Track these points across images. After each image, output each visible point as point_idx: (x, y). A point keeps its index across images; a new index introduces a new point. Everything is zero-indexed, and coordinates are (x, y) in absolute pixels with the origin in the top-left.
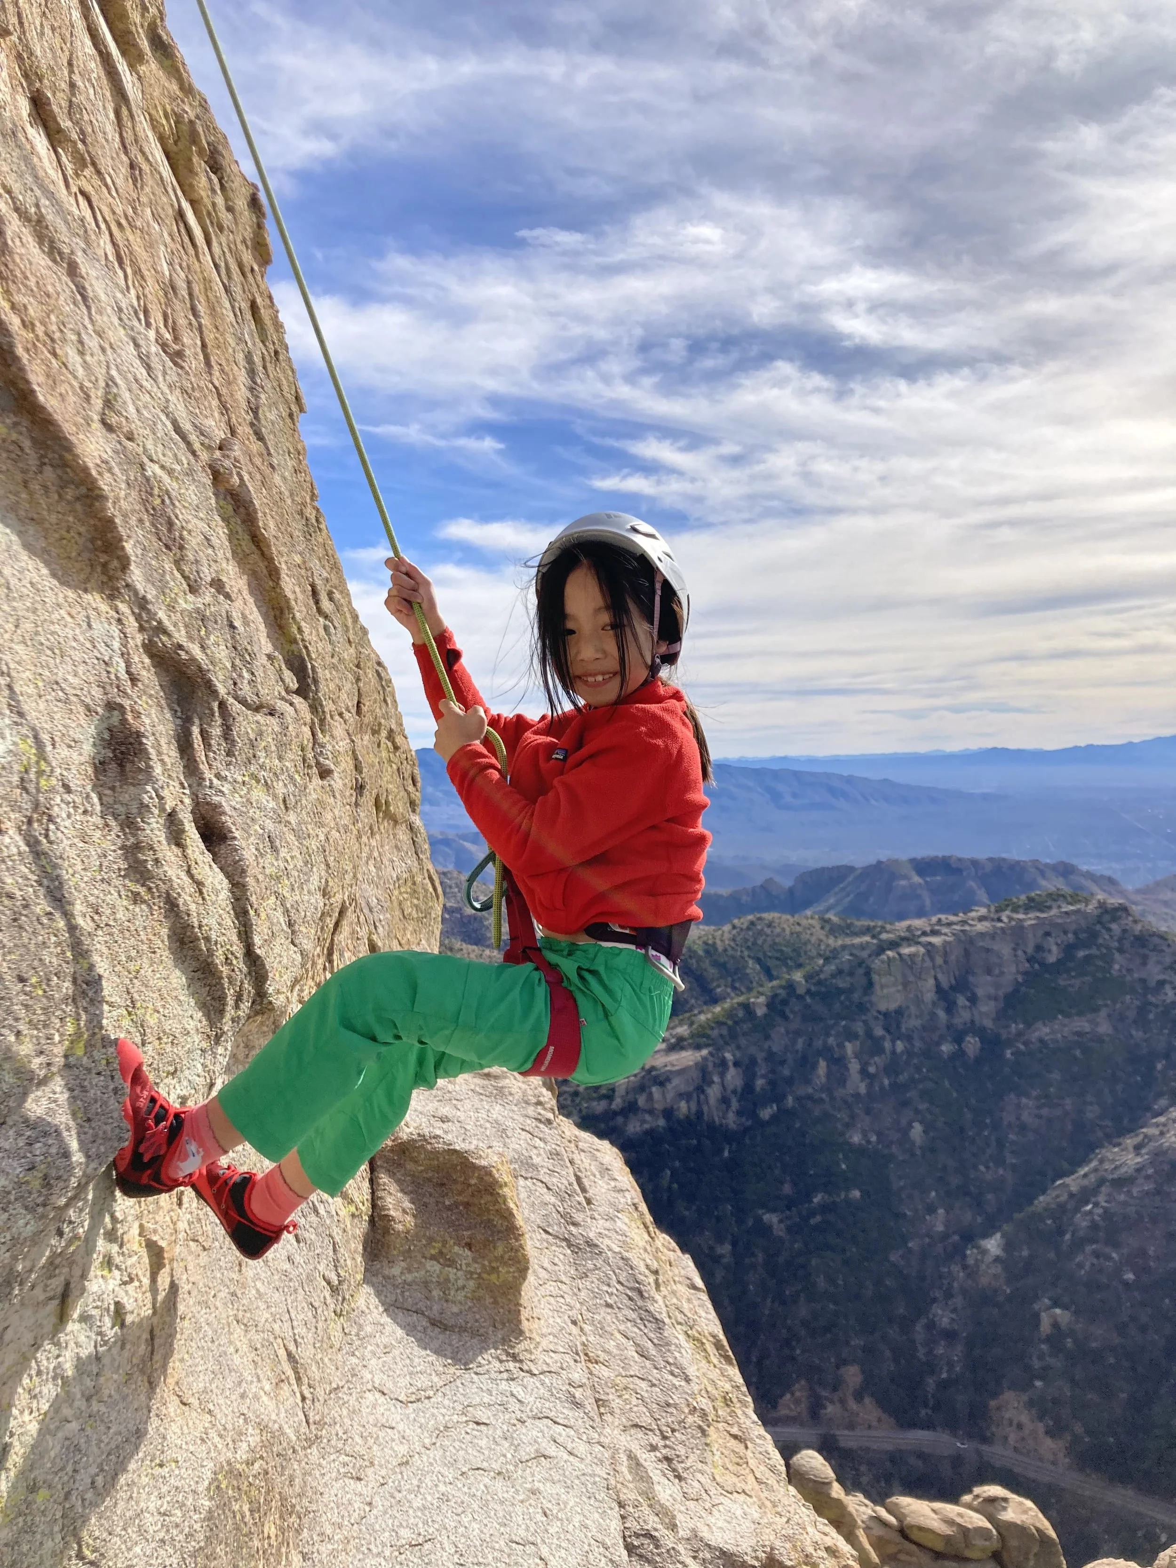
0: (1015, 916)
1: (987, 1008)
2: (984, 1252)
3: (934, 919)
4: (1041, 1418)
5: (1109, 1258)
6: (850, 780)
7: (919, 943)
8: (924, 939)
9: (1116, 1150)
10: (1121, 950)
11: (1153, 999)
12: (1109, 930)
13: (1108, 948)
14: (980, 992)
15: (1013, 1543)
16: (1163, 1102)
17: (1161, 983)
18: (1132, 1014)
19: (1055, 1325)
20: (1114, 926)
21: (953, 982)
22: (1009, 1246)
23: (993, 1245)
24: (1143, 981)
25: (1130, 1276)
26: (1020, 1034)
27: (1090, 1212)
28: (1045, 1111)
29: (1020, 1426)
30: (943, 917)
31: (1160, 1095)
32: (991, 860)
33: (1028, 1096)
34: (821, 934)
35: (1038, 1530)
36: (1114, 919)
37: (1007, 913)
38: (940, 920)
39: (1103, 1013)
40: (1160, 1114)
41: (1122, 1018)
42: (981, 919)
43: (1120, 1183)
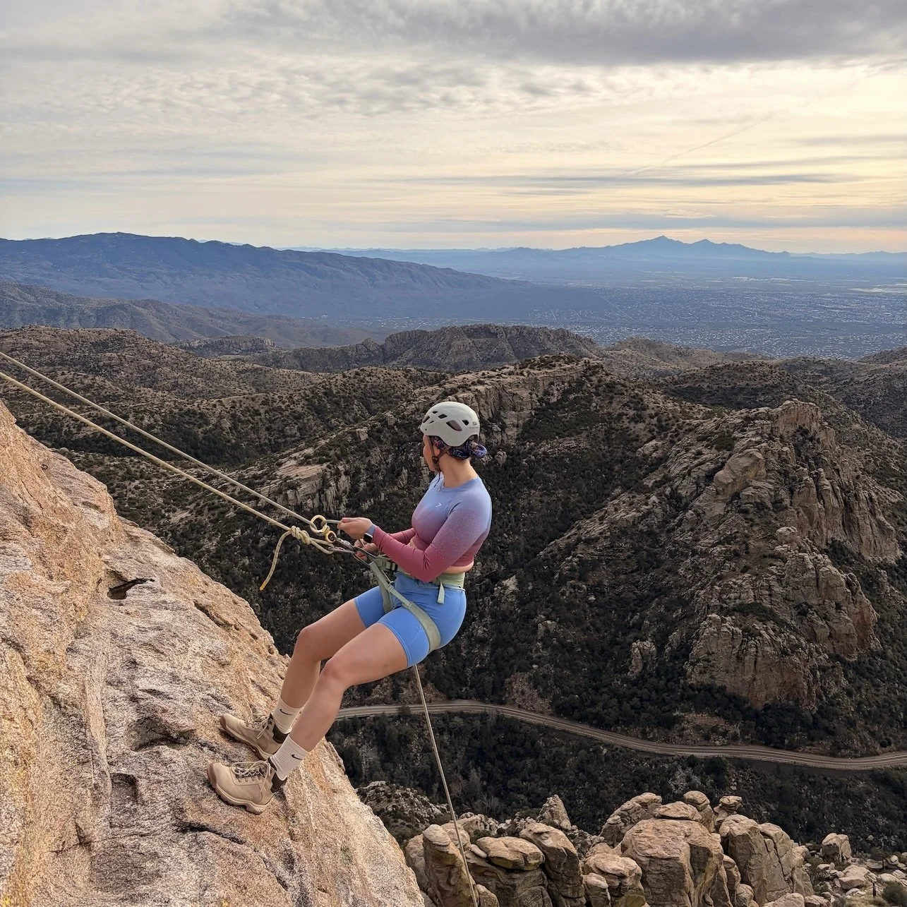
0: (532, 371)
1: (512, 432)
2: (506, 588)
3: (480, 373)
4: (535, 687)
5: (580, 588)
6: (423, 268)
7: (470, 390)
8: (473, 388)
9: (588, 521)
10: (597, 394)
11: (614, 425)
12: (591, 381)
13: (589, 393)
14: (508, 422)
15: (552, 858)
16: (618, 490)
17: (620, 415)
18: (601, 436)
19: (547, 631)
20: (593, 378)
21: (491, 415)
22: (520, 584)
23: (511, 583)
24: (609, 414)
25: (593, 598)
26: (532, 449)
27: (571, 561)
28: (546, 499)
29: (523, 693)
30: (486, 372)
31: (616, 487)
32: (516, 328)
33: (535, 488)
34: (405, 381)
35: (566, 849)
36: (594, 373)
37: (527, 369)
38: (483, 374)
39: (584, 435)
40: (615, 498)
41: (595, 437)
42: (510, 373)
43: (589, 542)
